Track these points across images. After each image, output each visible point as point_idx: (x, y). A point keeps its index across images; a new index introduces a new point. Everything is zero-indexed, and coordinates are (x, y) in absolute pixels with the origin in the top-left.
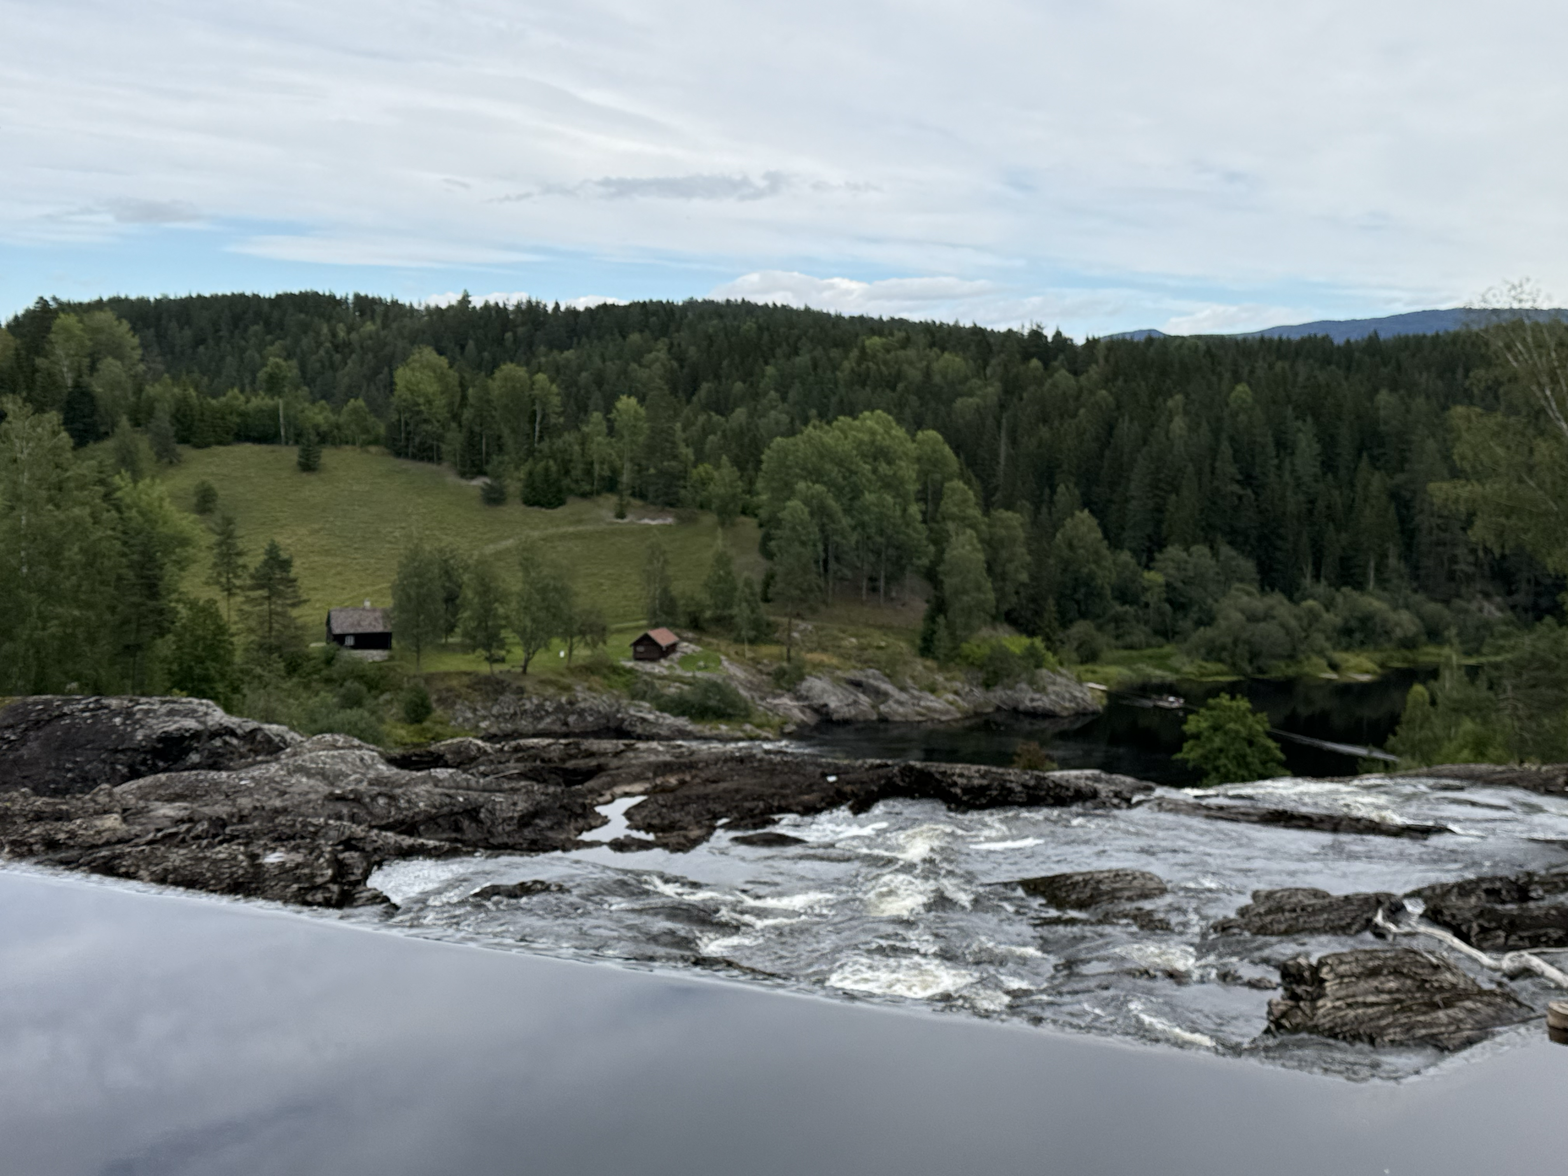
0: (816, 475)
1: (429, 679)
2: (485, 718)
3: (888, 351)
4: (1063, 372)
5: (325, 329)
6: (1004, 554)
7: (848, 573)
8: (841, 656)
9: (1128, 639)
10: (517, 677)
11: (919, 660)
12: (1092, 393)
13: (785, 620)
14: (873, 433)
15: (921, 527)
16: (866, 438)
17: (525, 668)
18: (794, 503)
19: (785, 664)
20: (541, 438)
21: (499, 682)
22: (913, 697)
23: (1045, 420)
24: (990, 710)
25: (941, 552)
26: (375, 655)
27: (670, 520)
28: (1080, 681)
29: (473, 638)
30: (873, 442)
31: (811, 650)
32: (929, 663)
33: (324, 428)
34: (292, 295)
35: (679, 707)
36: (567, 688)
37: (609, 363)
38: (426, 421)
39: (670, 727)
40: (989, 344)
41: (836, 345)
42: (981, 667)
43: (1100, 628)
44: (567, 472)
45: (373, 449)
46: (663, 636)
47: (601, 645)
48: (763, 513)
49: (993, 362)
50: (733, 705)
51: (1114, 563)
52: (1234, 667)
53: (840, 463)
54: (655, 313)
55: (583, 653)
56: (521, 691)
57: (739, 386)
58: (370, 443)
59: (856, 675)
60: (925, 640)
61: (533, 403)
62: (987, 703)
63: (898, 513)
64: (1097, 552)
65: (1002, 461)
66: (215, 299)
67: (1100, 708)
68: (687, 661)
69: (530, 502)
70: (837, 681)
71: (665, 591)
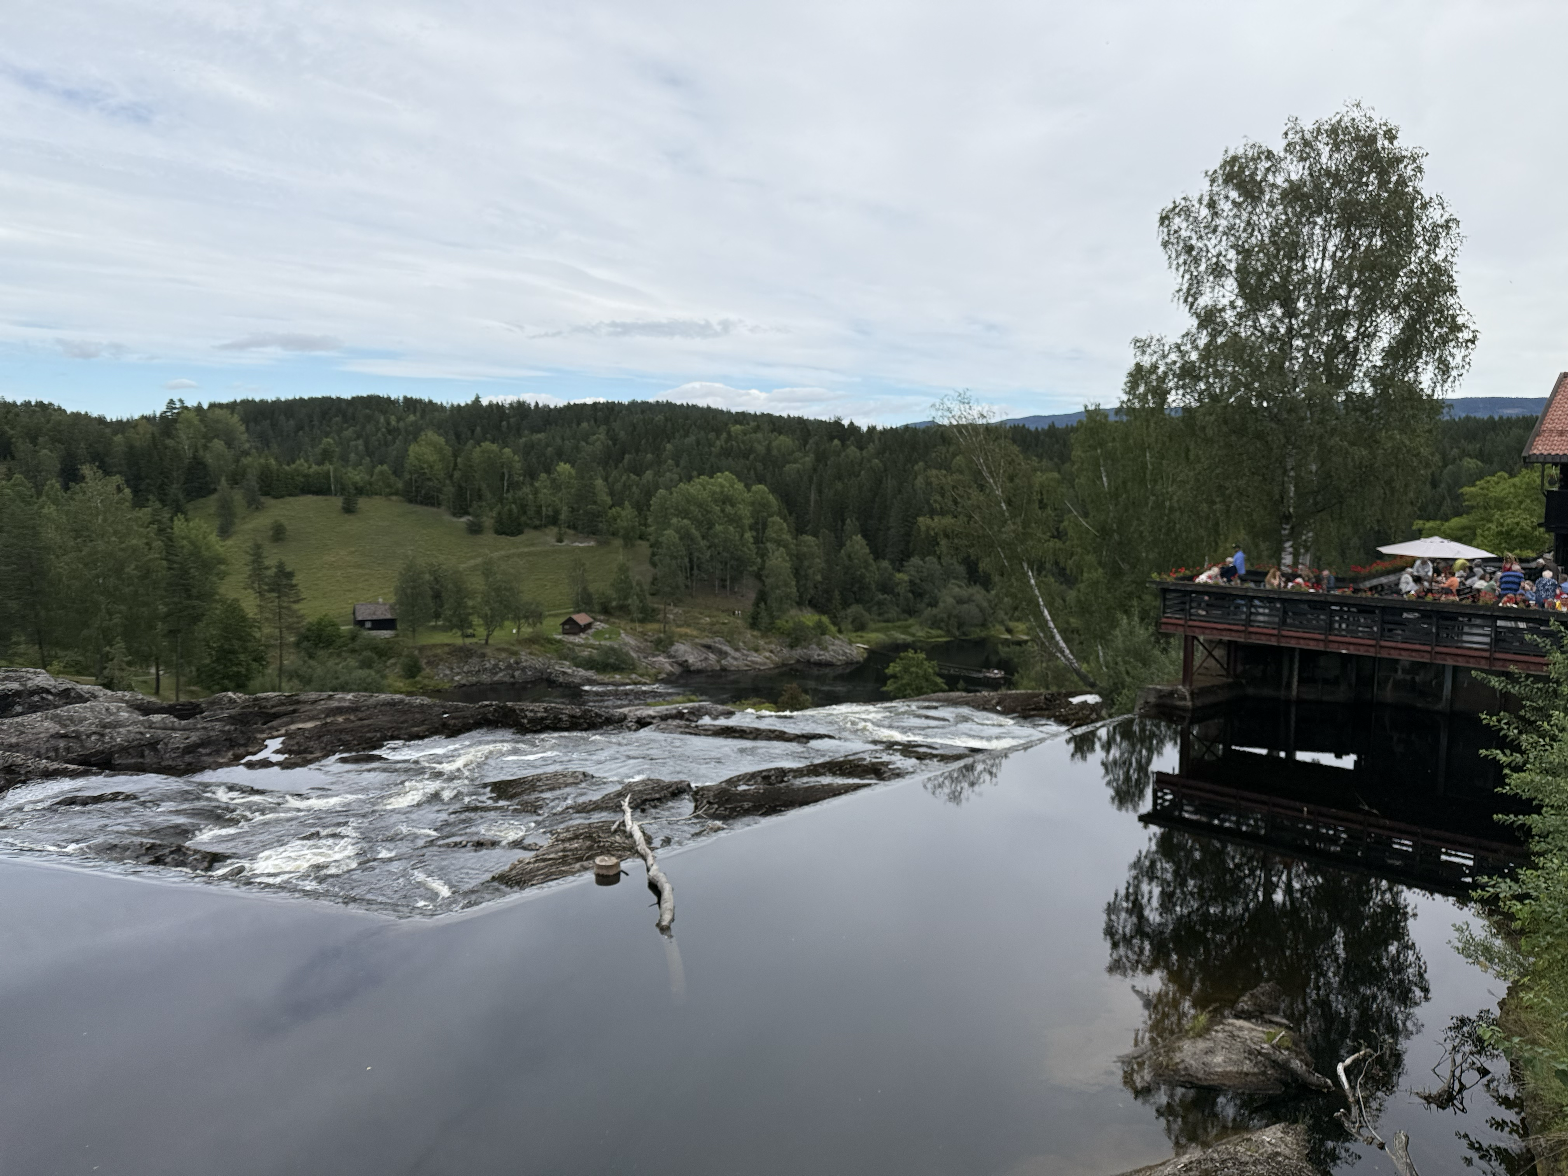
0: (684, 513)
1: (422, 649)
2: (458, 674)
3: (745, 434)
4: (853, 448)
5: (382, 419)
6: (806, 563)
7: (706, 577)
8: (699, 629)
9: (886, 616)
10: (481, 646)
11: (749, 631)
12: (869, 461)
13: (662, 607)
14: (722, 486)
15: (753, 547)
16: (718, 490)
17: (487, 641)
18: (669, 532)
19: (662, 635)
20: (508, 491)
21: (469, 650)
22: (743, 655)
23: (840, 478)
24: (792, 662)
25: (764, 561)
26: (386, 634)
27: (592, 543)
28: (851, 643)
29: (450, 621)
30: (722, 492)
31: (679, 626)
32: (755, 633)
33: (361, 484)
34: (363, 398)
35: (589, 664)
36: (515, 653)
37: (567, 442)
38: (429, 479)
39: (581, 677)
40: (808, 430)
41: (713, 430)
42: (789, 635)
43: (869, 610)
44: (525, 513)
45: (394, 498)
46: (582, 619)
47: (538, 625)
48: (652, 539)
49: (811, 441)
50: (624, 662)
51: (878, 569)
52: (948, 632)
53: (700, 506)
54: (601, 410)
55: (527, 630)
56: (483, 656)
57: (649, 456)
58: (392, 494)
59: (708, 641)
60: (753, 618)
61: (502, 467)
62: (791, 658)
63: (737, 538)
64: (866, 561)
65: (812, 504)
66: (312, 400)
67: (861, 659)
68: (598, 634)
69: (498, 532)
70: (695, 645)
71: (585, 589)
